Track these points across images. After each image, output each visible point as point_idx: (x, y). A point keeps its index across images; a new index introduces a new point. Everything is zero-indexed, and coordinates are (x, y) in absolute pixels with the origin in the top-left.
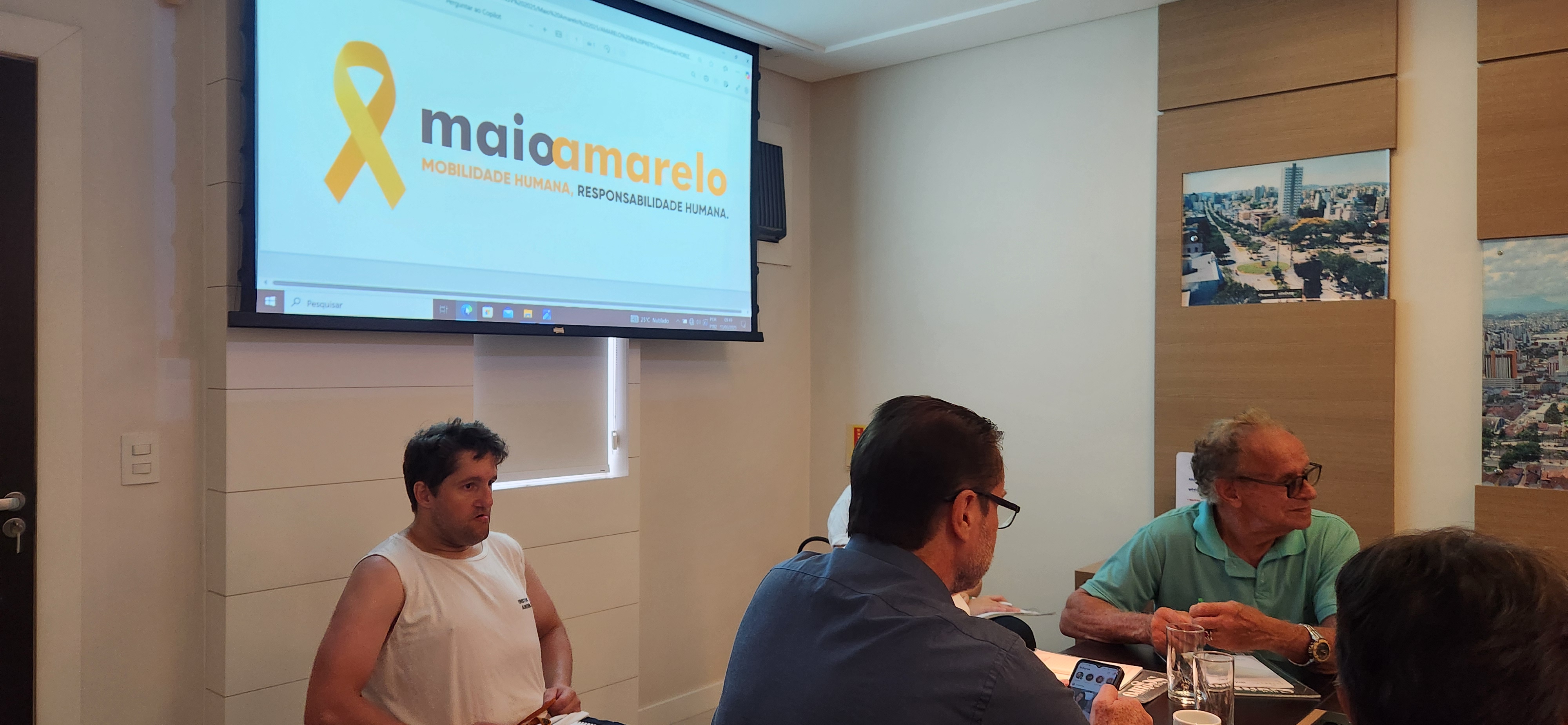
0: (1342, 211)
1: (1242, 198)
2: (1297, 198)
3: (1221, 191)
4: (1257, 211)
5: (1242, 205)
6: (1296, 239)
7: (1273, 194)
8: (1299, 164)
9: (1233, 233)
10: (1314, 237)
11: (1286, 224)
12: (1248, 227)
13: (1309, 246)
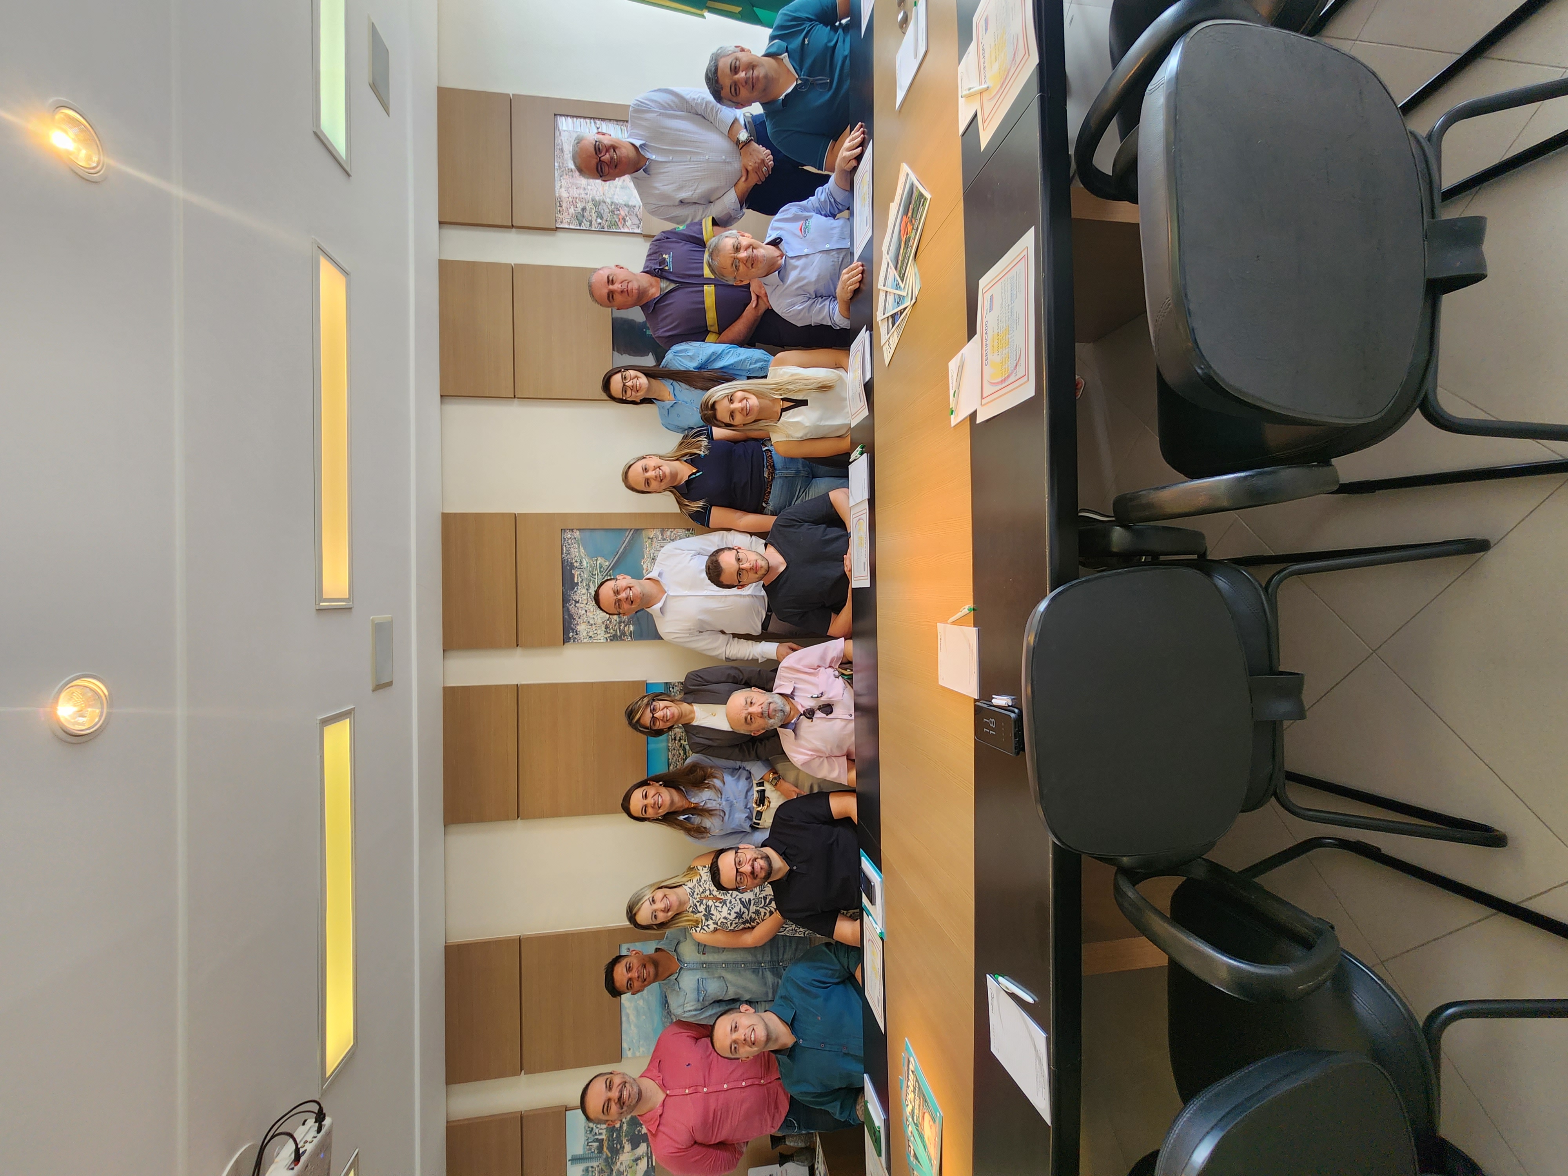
0: (601, 1129)
2: (592, 1155)
6: (616, 1152)
7: (587, 1170)
8: (569, 1157)
10: (615, 1142)
11: (606, 1160)
13: (621, 1143)
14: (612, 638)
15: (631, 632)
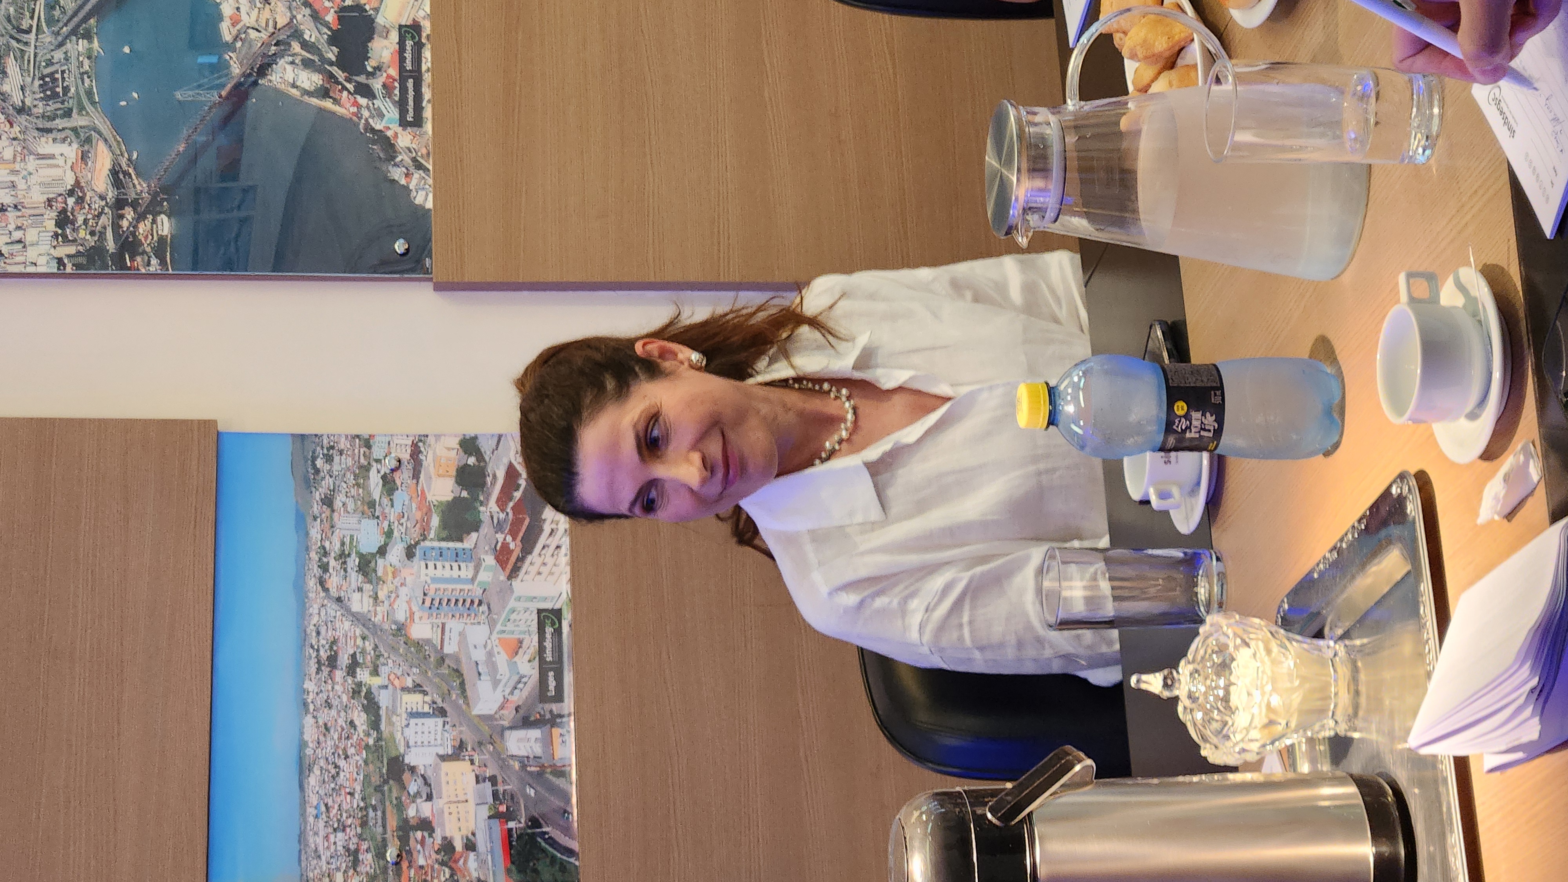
14: (82, 260)
15: (162, 240)
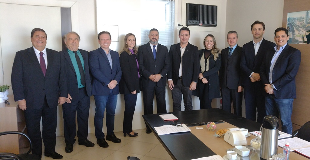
1: (298, 19)
2: (308, 20)
3: (295, 17)
4: (300, 22)
5: (298, 21)
6: (306, 29)
7: (303, 18)
9: (296, 27)
11: (305, 26)
12: (299, 26)
